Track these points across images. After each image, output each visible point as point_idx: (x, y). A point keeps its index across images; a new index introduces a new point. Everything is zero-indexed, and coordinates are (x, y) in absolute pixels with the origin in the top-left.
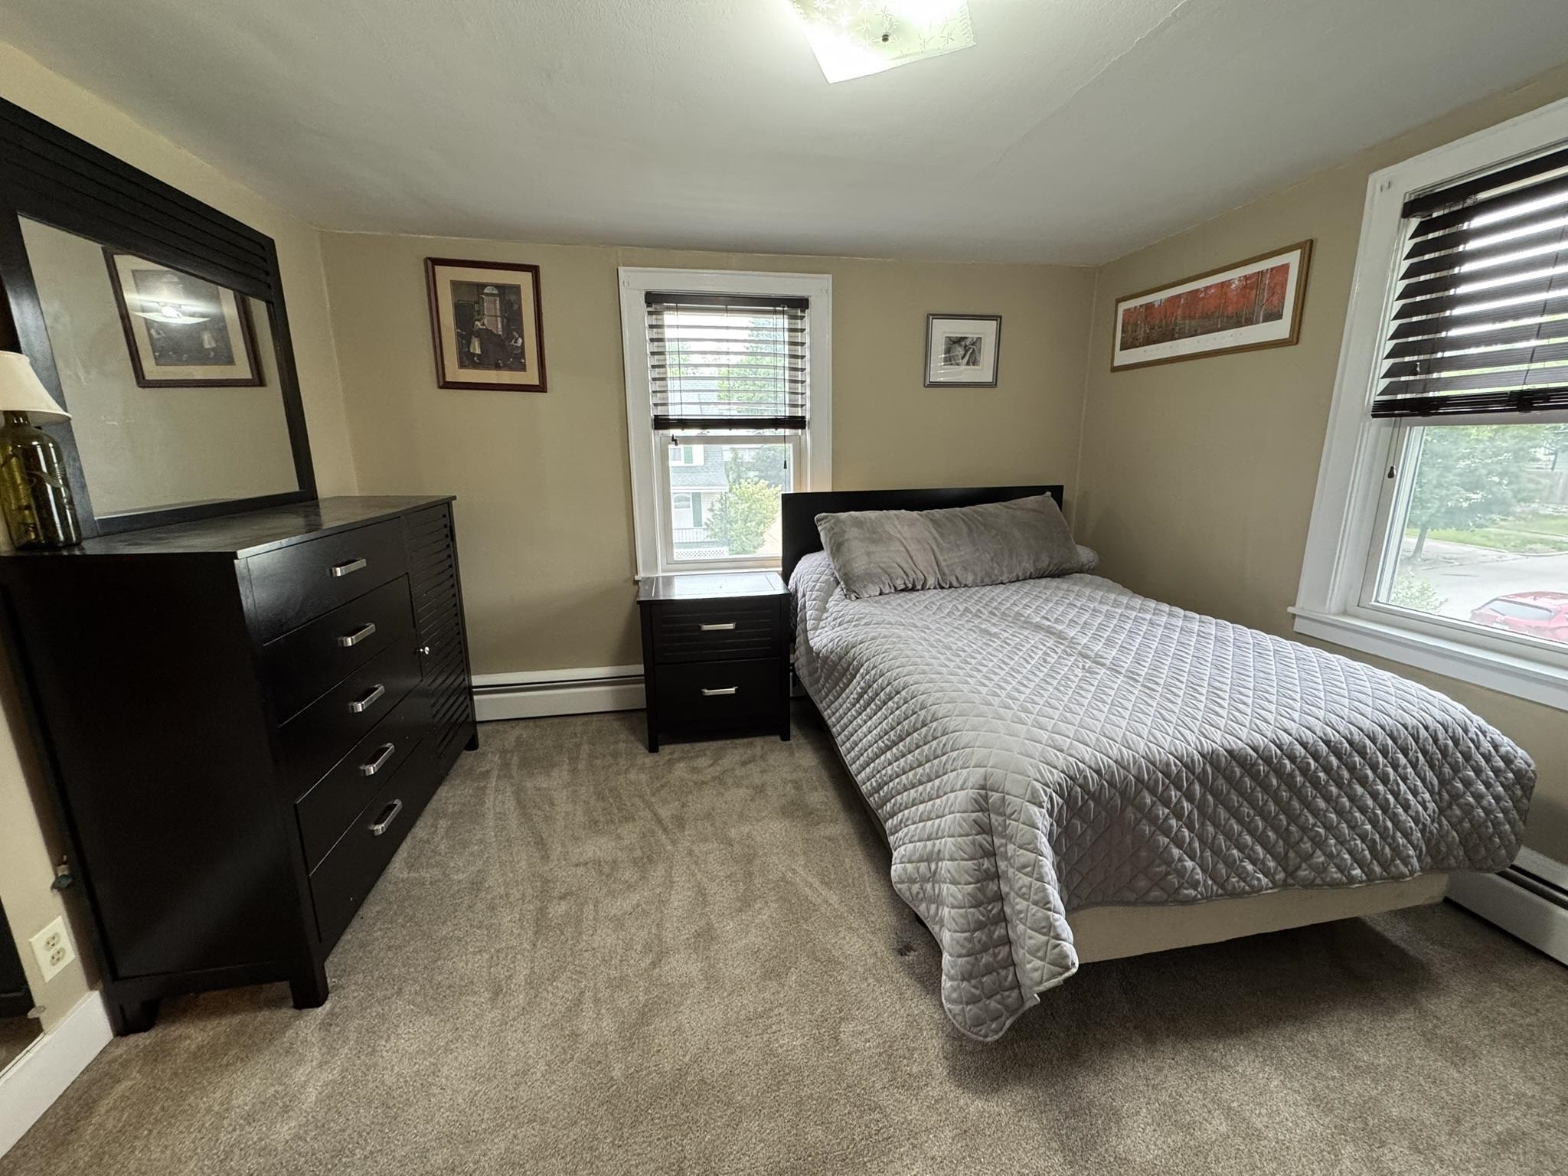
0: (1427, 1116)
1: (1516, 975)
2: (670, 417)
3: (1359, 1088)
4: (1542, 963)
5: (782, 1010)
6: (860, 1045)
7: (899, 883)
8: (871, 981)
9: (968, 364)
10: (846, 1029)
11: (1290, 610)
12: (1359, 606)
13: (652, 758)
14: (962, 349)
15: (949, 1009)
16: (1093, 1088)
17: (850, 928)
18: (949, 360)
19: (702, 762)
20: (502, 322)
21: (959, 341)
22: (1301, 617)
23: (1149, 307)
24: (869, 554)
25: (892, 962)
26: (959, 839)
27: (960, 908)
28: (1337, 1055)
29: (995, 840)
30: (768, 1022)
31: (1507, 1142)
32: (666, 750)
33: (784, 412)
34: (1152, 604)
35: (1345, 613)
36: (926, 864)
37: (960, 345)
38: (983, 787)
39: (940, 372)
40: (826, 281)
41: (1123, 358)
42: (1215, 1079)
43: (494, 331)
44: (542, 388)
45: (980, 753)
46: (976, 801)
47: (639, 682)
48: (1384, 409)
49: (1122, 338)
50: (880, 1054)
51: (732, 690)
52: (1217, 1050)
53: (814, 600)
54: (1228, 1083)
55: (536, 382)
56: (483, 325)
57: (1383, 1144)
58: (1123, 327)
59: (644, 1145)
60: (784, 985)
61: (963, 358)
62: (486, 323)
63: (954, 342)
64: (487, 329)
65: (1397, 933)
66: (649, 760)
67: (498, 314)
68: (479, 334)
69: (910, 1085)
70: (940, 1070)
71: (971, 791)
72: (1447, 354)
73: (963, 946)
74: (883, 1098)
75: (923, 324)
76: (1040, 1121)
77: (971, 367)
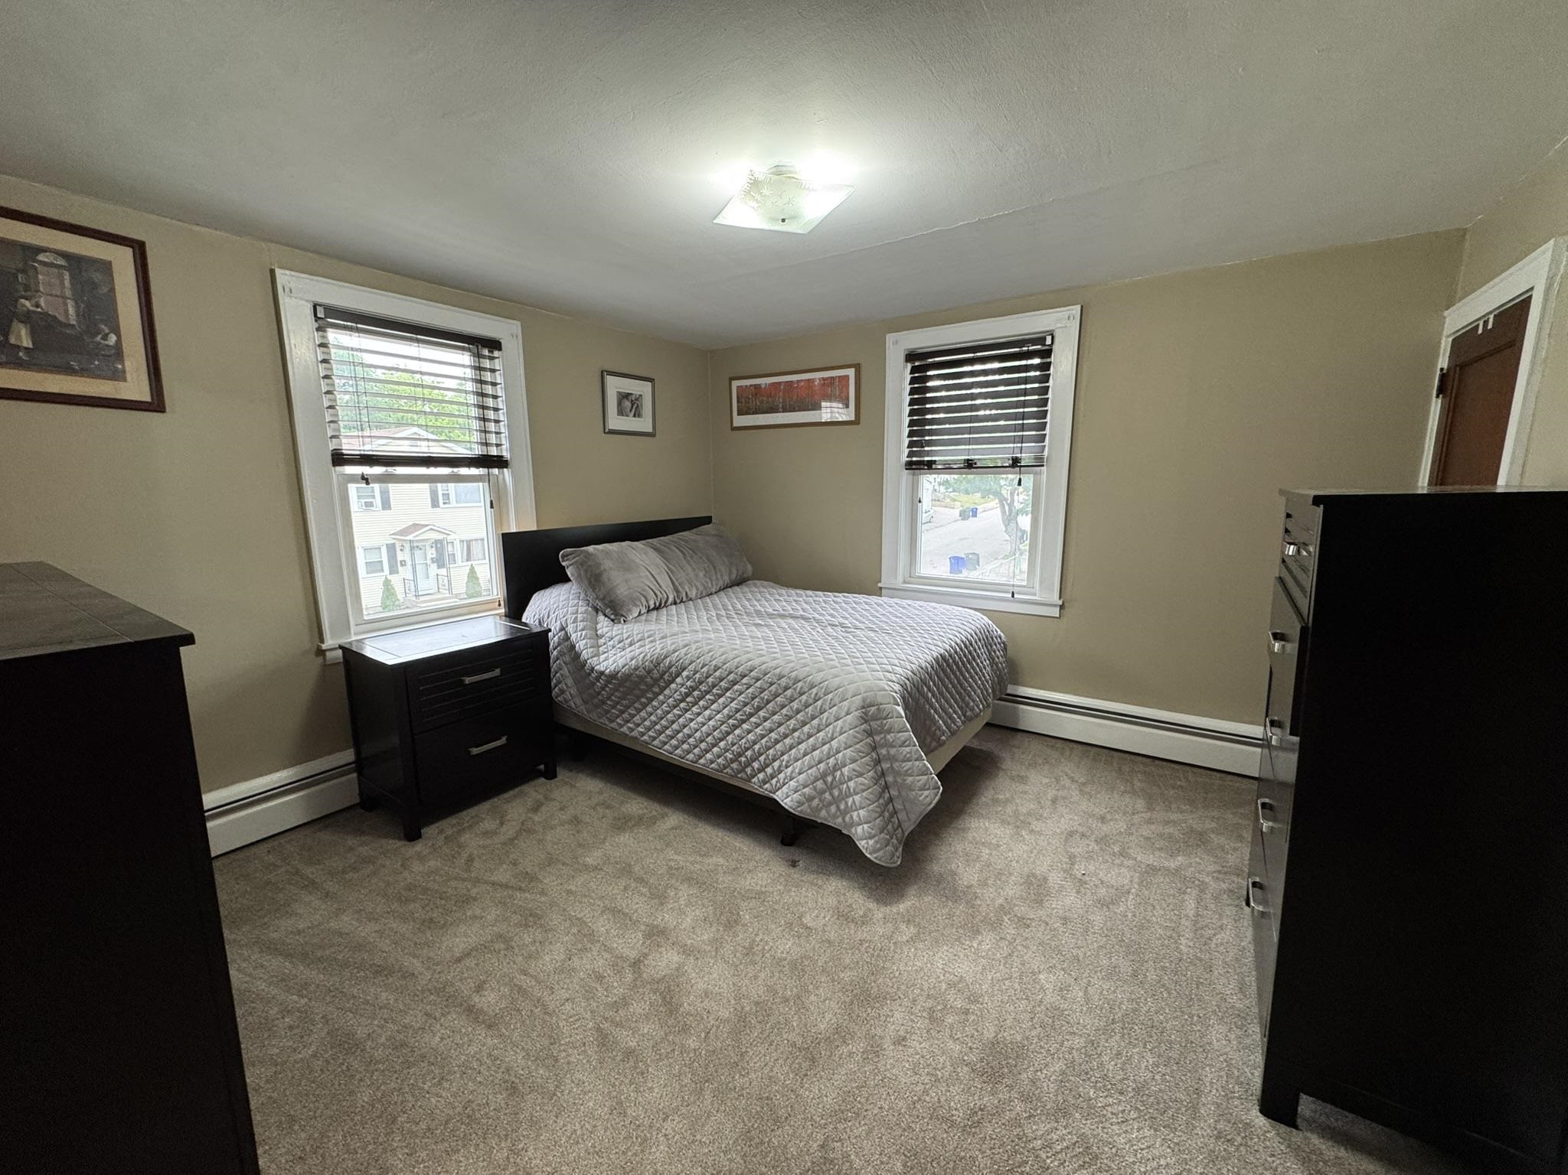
0: (1032, 806)
1: (1016, 742)
2: (345, 452)
3: (1009, 809)
4: (1020, 734)
5: (761, 937)
6: (823, 922)
7: (799, 807)
8: (793, 889)
9: (634, 416)
10: (807, 920)
11: (879, 585)
12: (911, 576)
13: (420, 844)
14: (629, 404)
15: (876, 858)
16: (936, 868)
17: (750, 871)
18: (621, 412)
19: (488, 824)
20: (77, 307)
21: (627, 396)
22: (886, 588)
23: (757, 387)
24: (626, 581)
25: (795, 874)
26: (857, 746)
27: (868, 789)
28: (995, 801)
29: (876, 737)
30: (760, 947)
31: (1054, 801)
32: (429, 831)
33: (477, 451)
34: (792, 592)
35: (904, 582)
36: (821, 781)
37: (628, 399)
38: (863, 707)
39: (615, 422)
40: (516, 327)
41: (740, 421)
42: (970, 836)
43: (62, 318)
44: (157, 404)
45: (852, 688)
46: (861, 717)
47: (349, 772)
48: (910, 465)
49: (738, 407)
50: (838, 919)
51: (503, 740)
52: (960, 823)
53: (583, 630)
54: (974, 834)
55: (145, 396)
56: (38, 306)
57: (1030, 824)
58: (738, 397)
59: (762, 1059)
60: (746, 925)
61: (631, 411)
62: (42, 304)
63: (623, 397)
64: (46, 314)
65: (975, 745)
66: (419, 847)
67: (68, 293)
68: (27, 318)
69: (865, 921)
70: (872, 905)
71: (856, 713)
72: (934, 438)
73: (876, 812)
74: (860, 936)
75: (598, 379)
76: (929, 894)
77: (637, 419)
